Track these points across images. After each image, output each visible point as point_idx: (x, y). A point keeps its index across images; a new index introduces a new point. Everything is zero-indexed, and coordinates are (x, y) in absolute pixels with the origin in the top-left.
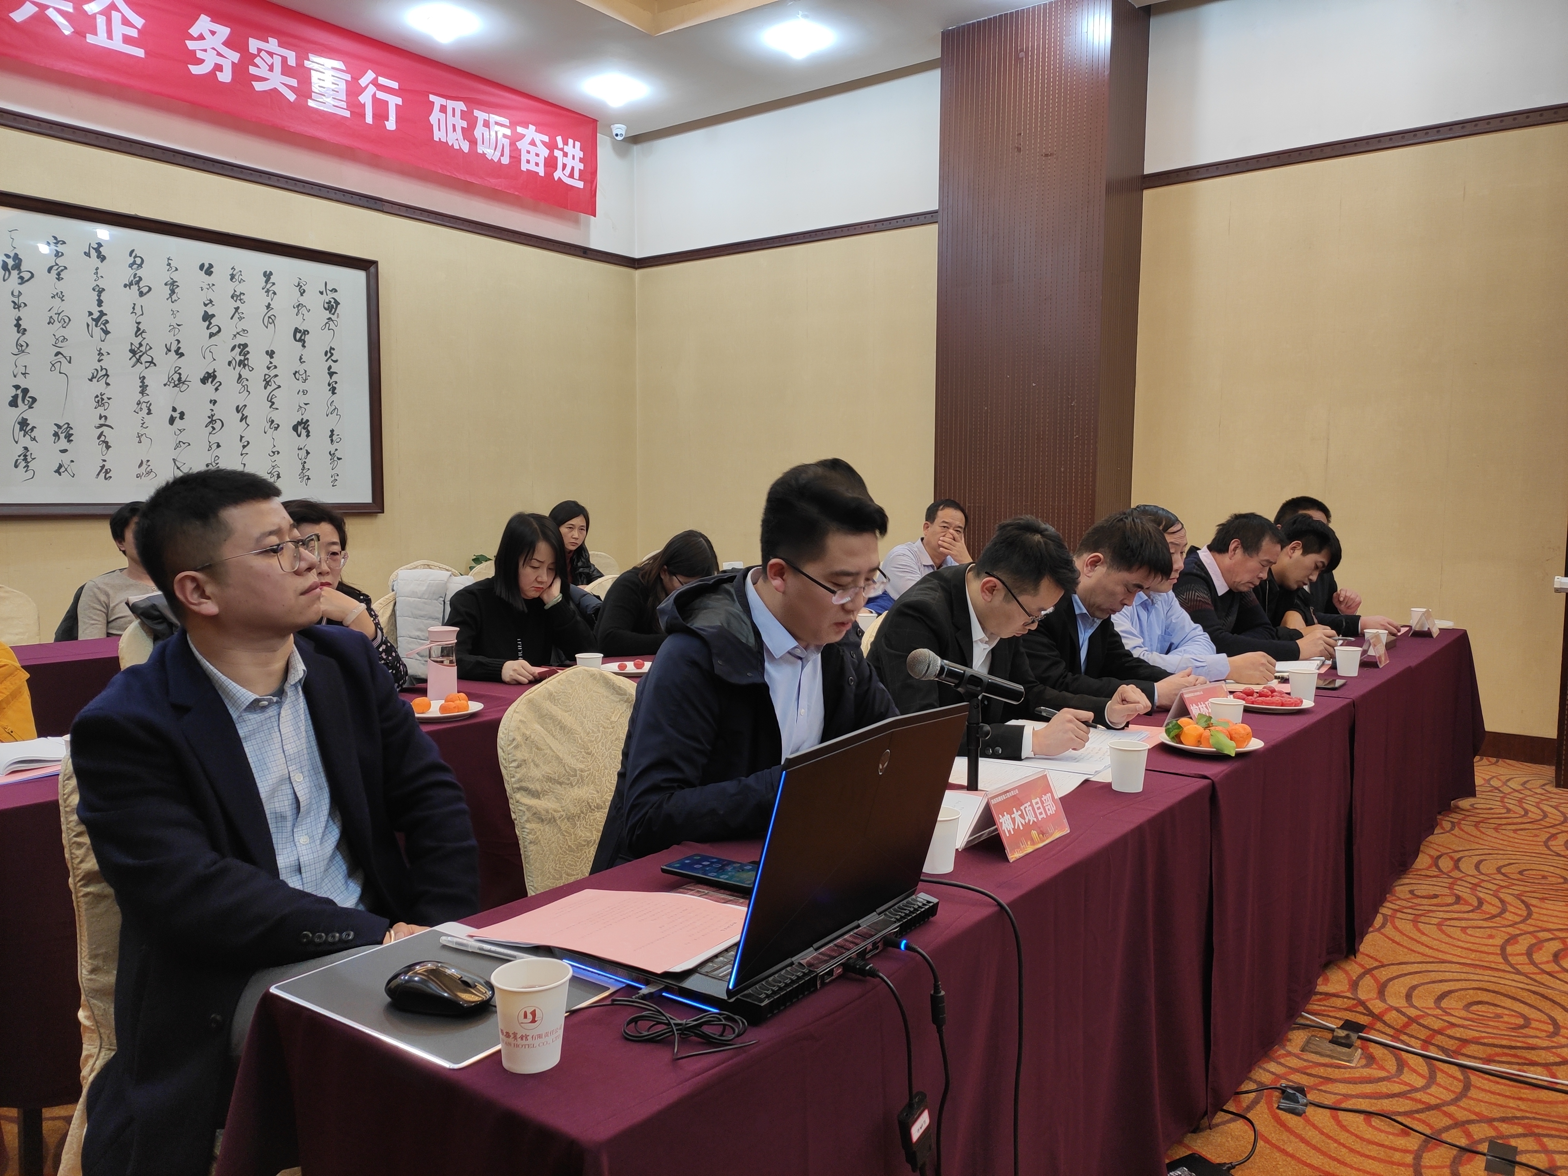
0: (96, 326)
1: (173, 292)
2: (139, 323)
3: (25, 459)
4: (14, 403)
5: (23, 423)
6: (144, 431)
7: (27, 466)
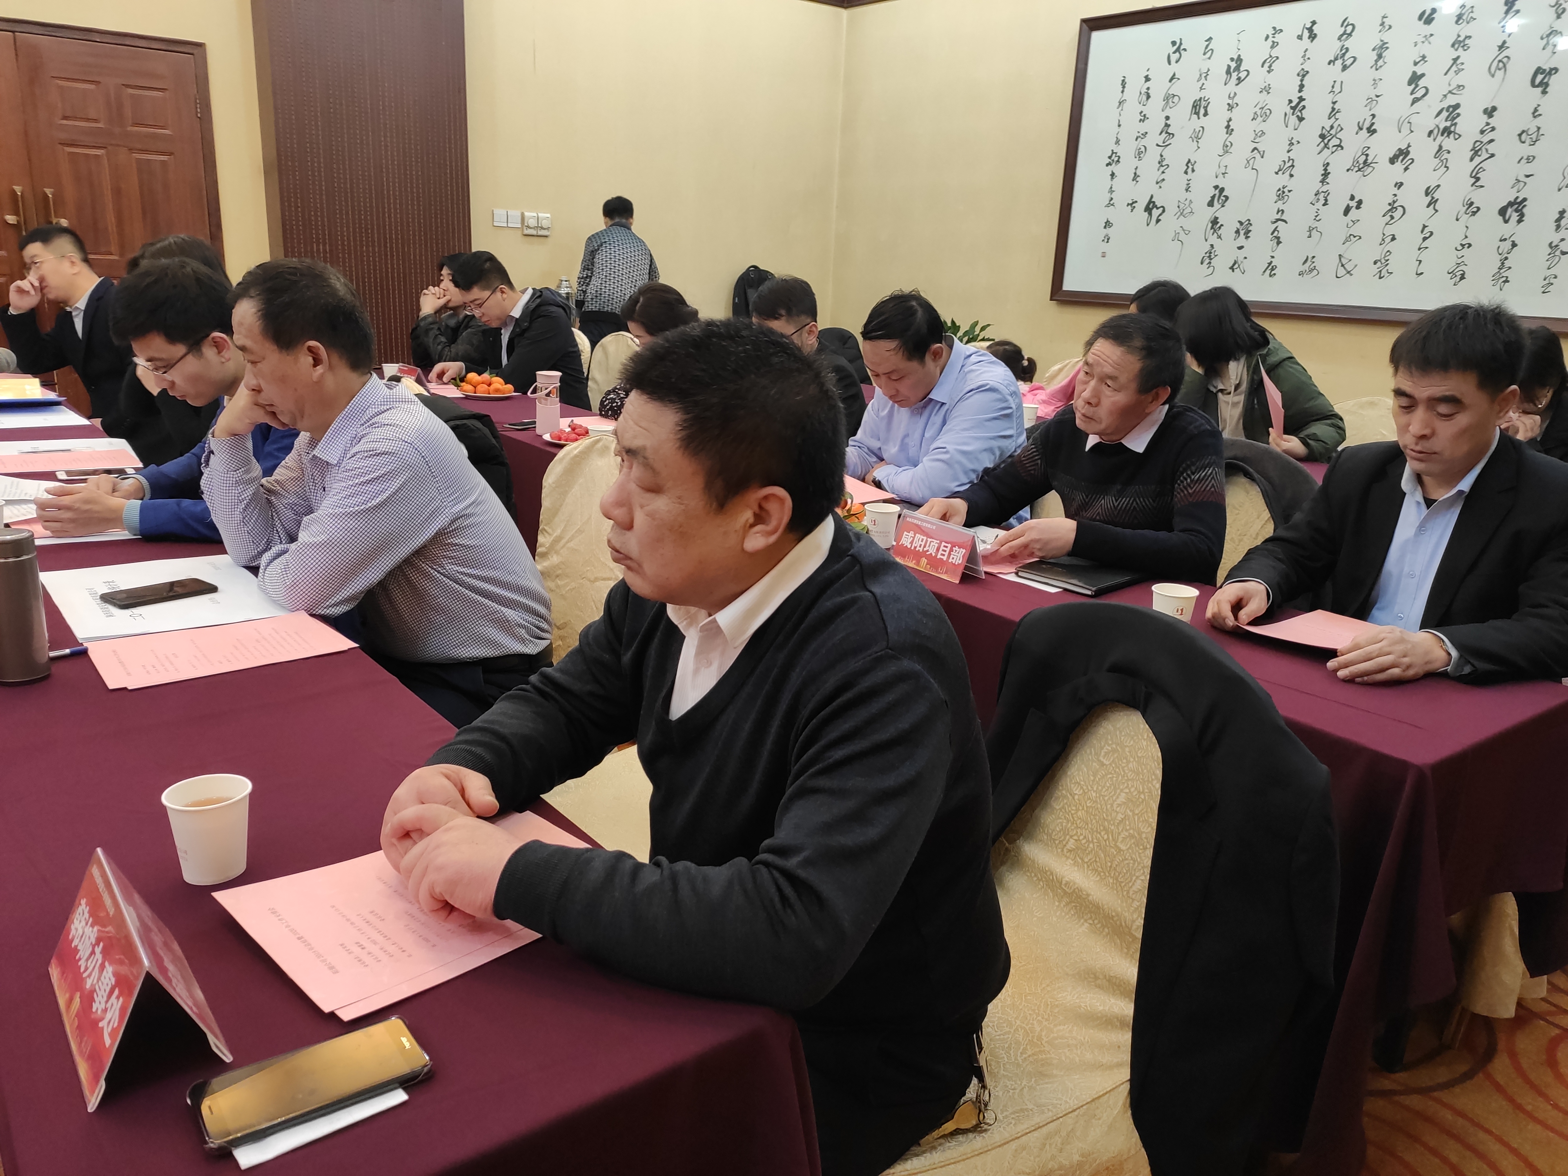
0: (1293, 114)
1: (1380, 56)
2: (1334, 103)
3: (1210, 256)
4: (1211, 204)
5: (1215, 221)
6: (1317, 224)
7: (1210, 263)
